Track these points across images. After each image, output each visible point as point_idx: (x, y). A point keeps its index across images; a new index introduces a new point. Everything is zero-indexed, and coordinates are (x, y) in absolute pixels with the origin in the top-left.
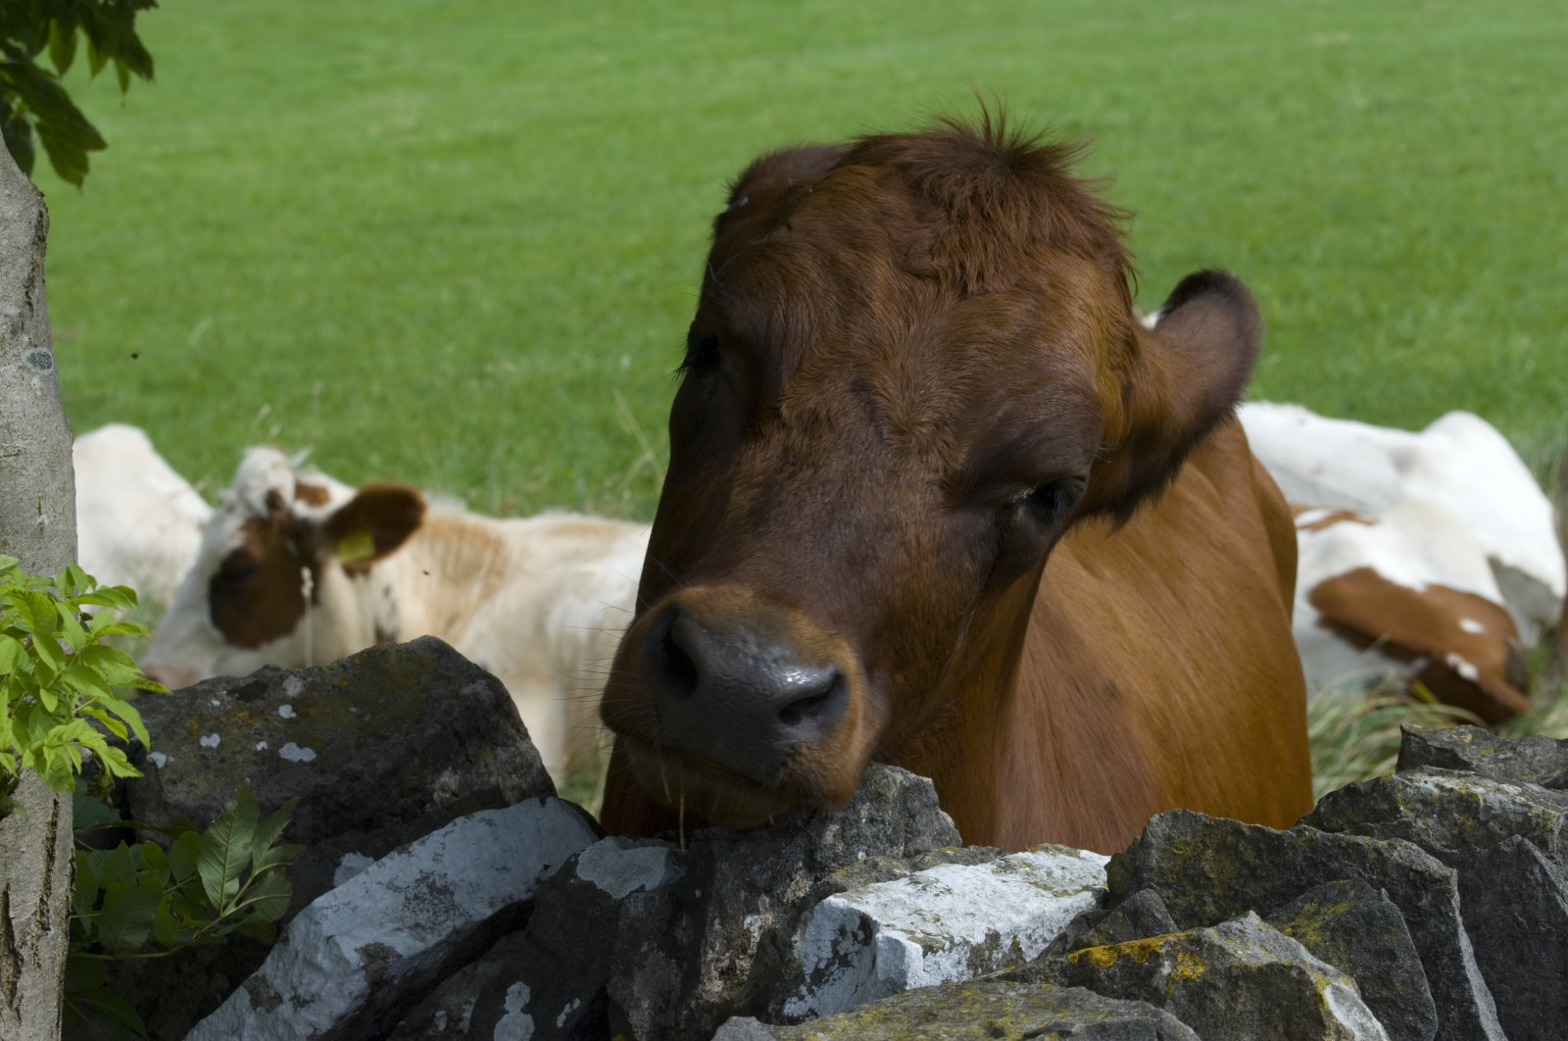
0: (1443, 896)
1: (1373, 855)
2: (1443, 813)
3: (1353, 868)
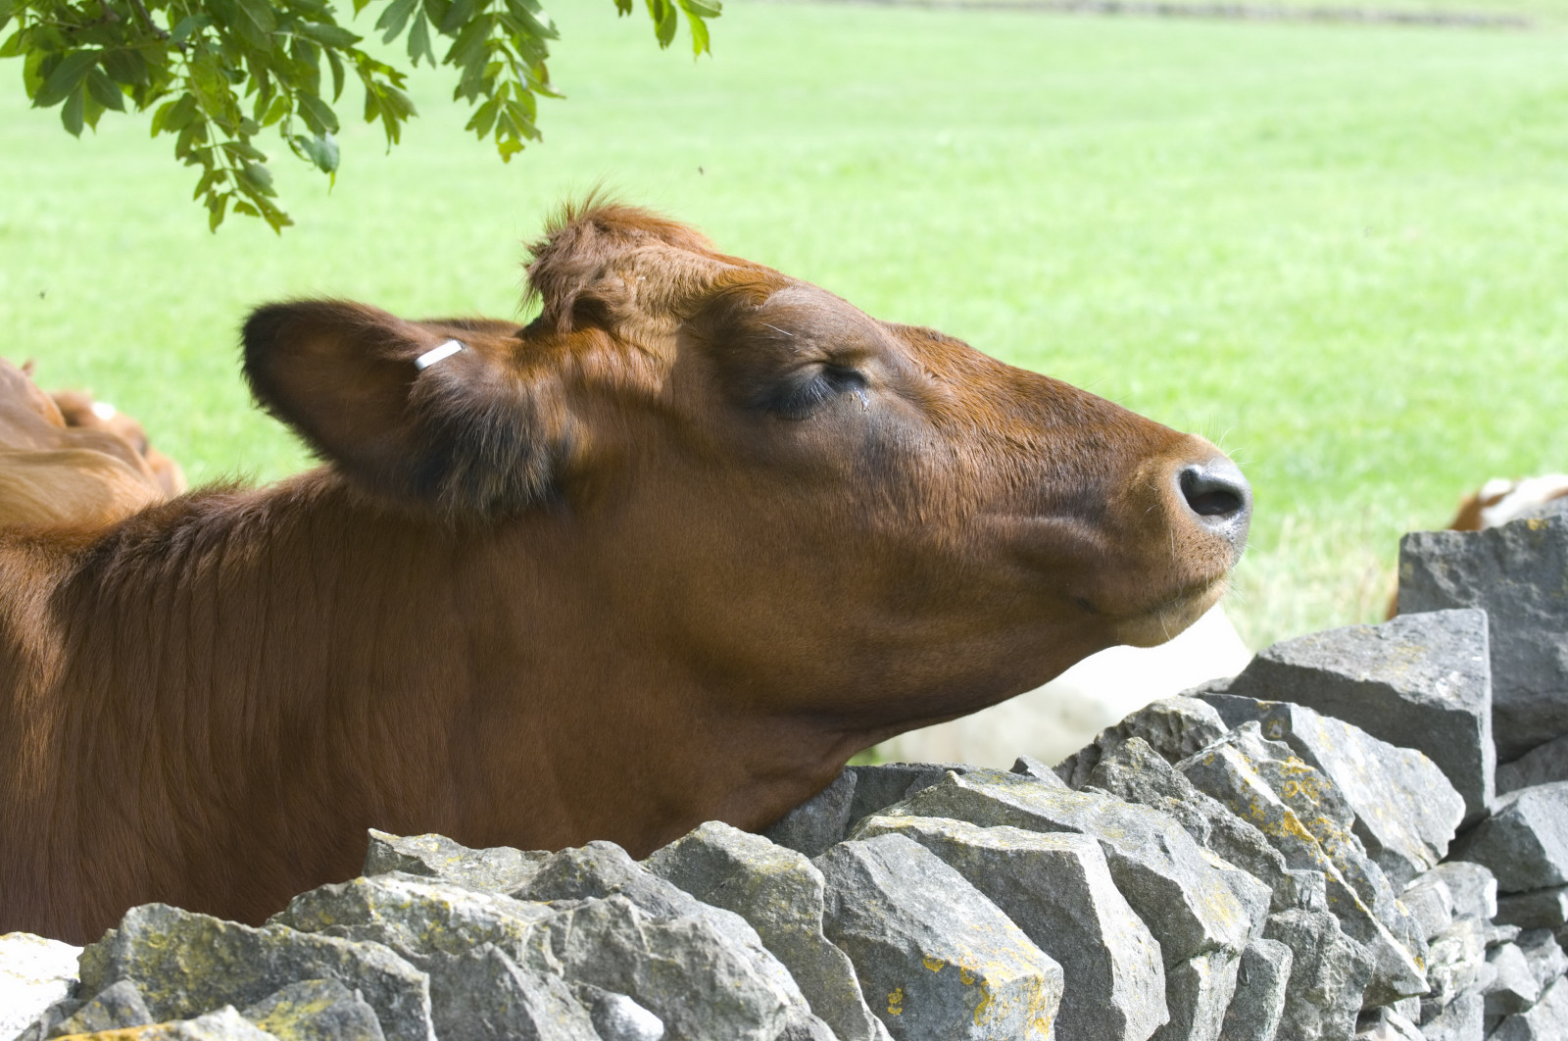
0: (413, 1000)
1: (345, 957)
2: (413, 920)
3: (326, 969)
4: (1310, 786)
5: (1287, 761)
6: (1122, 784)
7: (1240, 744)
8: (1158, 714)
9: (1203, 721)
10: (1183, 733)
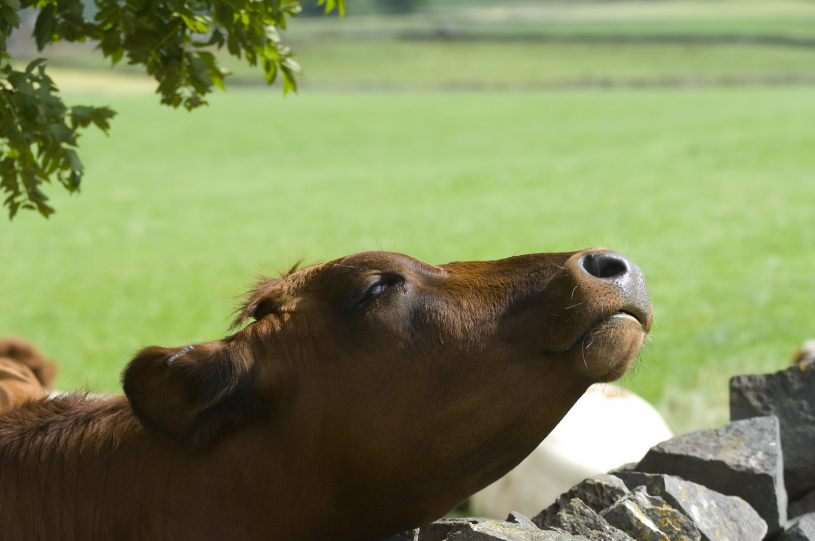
4: (675, 520)
5: (662, 507)
6: (569, 525)
7: (635, 499)
8: (590, 485)
9: (615, 487)
10: (604, 495)
